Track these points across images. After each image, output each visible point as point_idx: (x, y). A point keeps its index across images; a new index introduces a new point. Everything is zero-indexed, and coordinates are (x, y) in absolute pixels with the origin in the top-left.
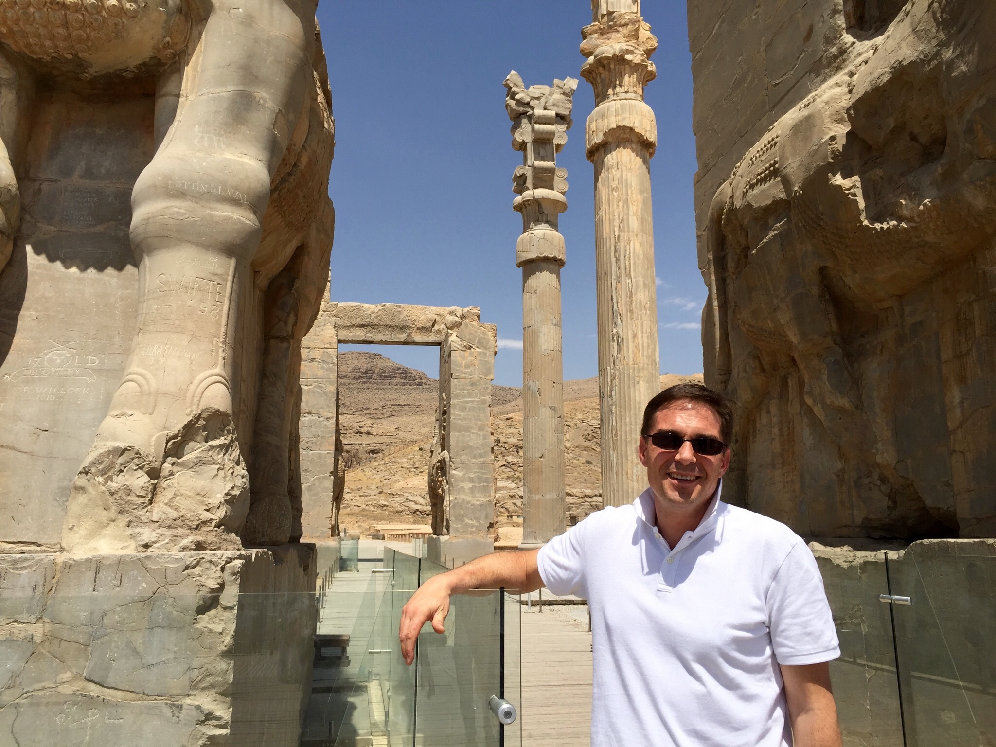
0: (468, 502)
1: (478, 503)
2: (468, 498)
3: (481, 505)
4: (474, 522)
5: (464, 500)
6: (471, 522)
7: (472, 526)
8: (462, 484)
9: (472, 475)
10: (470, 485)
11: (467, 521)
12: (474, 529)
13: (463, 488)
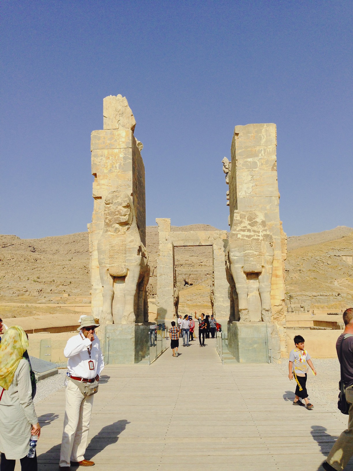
0: (222, 306)
1: (226, 306)
2: (222, 304)
3: (227, 307)
4: (224, 313)
5: (220, 305)
6: (223, 313)
7: (224, 314)
8: (219, 299)
9: (223, 296)
10: (223, 299)
11: (222, 312)
12: (224, 315)
13: (220, 300)
